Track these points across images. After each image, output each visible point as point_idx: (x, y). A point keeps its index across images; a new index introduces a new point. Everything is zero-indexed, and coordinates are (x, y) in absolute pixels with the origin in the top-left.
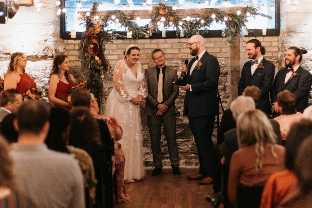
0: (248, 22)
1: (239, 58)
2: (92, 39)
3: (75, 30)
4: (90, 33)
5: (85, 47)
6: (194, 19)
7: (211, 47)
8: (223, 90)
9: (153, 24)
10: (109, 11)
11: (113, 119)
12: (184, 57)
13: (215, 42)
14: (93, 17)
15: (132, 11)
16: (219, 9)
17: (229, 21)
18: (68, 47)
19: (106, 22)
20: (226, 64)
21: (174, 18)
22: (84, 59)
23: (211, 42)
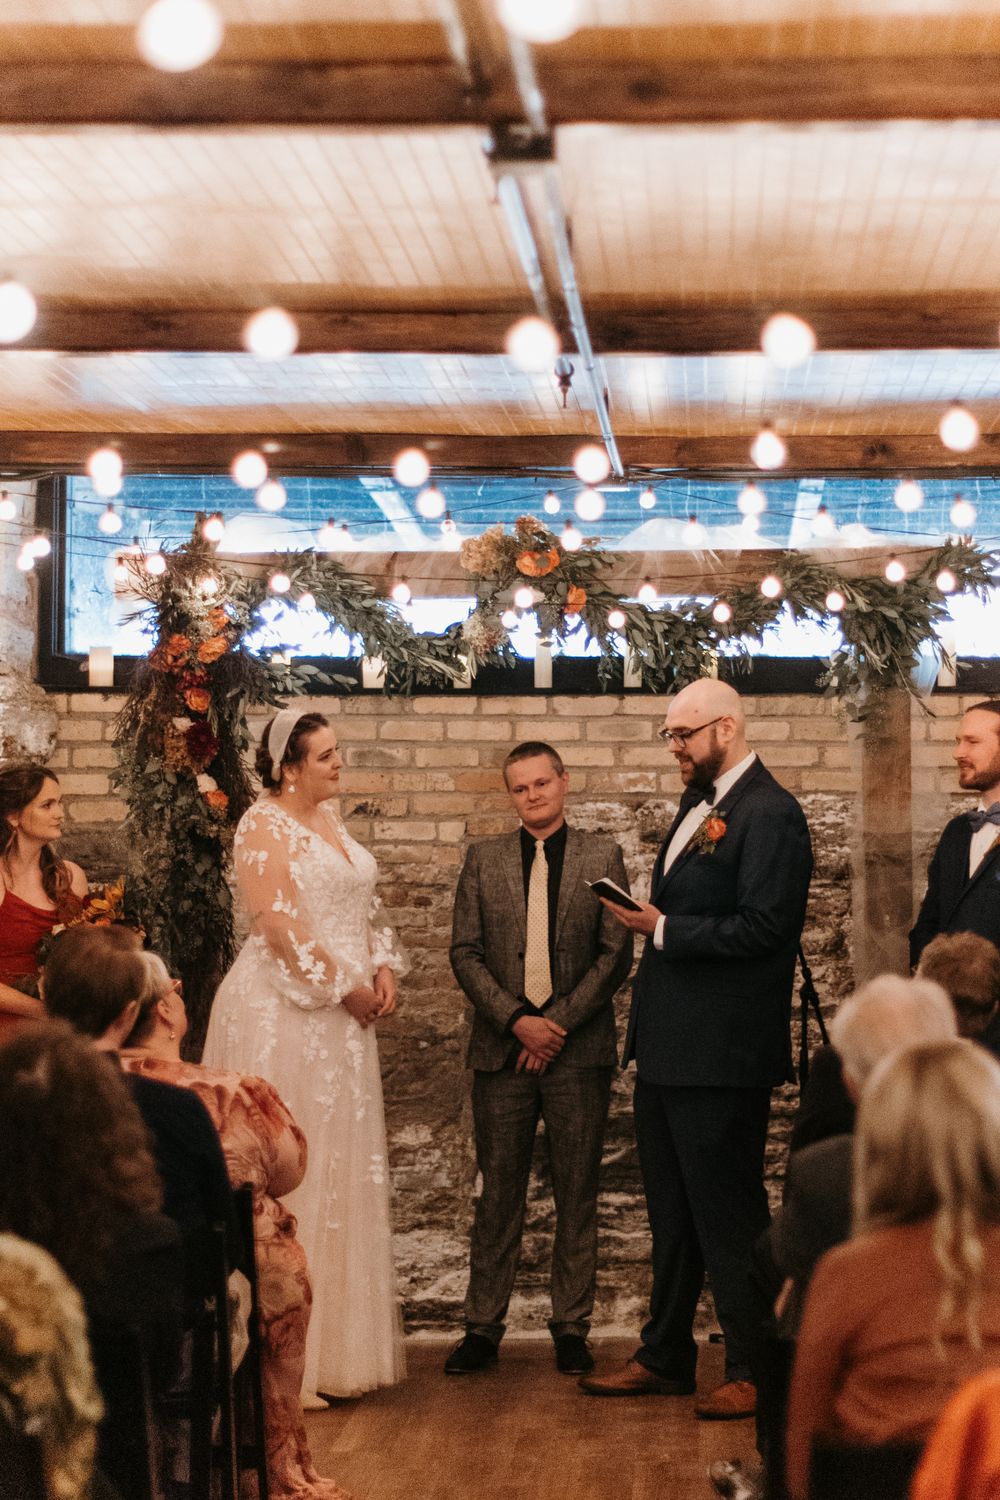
0: (950, 619)
1: (906, 796)
2: (186, 688)
3: (108, 649)
4: (175, 659)
5: (148, 729)
6: (685, 599)
7: (772, 739)
8: (831, 951)
9: (483, 623)
10: (273, 555)
11: (258, 1088)
12: (639, 788)
13: (793, 715)
14: (190, 584)
15: (386, 555)
16: (808, 556)
17: (858, 612)
18: (70, 731)
19: (254, 607)
20: (848, 824)
21: (588, 595)
22: (142, 788)
23: (773, 715)
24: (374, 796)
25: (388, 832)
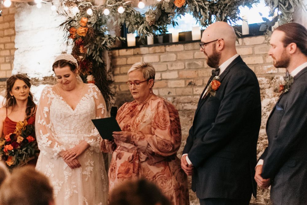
2: (79, 45)
24: (194, 78)
25: (198, 91)
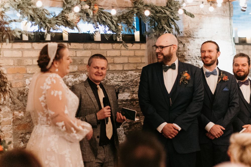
20: (106, 80)
23: (87, 49)
